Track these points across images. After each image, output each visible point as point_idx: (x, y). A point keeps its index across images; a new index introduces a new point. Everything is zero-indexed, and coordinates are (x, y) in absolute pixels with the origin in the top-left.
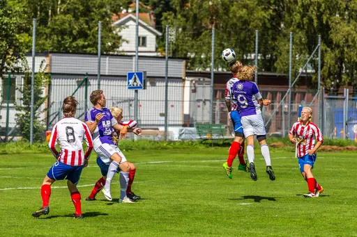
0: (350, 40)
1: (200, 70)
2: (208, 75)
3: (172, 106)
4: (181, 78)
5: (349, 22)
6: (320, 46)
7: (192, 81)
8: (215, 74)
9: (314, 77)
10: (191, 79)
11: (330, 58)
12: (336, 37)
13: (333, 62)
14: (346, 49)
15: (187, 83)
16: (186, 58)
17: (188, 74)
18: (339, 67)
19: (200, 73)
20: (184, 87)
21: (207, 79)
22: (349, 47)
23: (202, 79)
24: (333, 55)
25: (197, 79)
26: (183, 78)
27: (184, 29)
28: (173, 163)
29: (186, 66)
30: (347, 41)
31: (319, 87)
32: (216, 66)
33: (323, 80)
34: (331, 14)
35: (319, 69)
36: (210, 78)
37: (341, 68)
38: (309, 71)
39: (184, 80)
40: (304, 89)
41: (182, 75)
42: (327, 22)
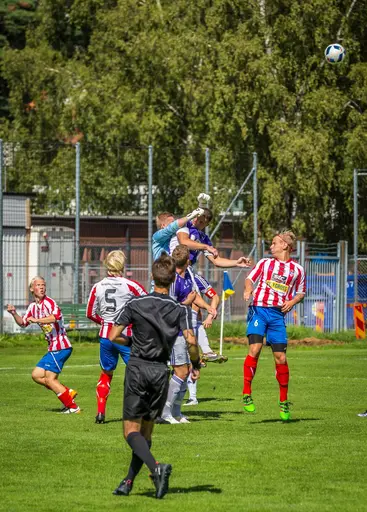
0: (304, 161)
1: (55, 214)
2: (69, 222)
3: (10, 275)
4: (23, 228)
5: (302, 130)
6: (256, 170)
7: (41, 232)
8: (81, 220)
9: (245, 224)
10: (39, 228)
11: (273, 191)
12: (282, 155)
13: (279, 197)
14: (299, 175)
15: (34, 236)
16: (31, 194)
17: (35, 221)
18: (287, 206)
19: (55, 218)
20: (28, 242)
21: (66, 229)
22: (303, 171)
23: (58, 229)
24: (277, 186)
25: (50, 228)
26: (27, 227)
27: (26, 146)
28: (16, 371)
29: (32, 207)
30: (299, 162)
31: (256, 240)
32: (82, 207)
33: (261, 227)
34: (272, 117)
35: (255, 209)
36: (74, 227)
37: (290, 208)
38: (236, 213)
39: (28, 231)
40: (228, 244)
41: (26, 223)
42: (265, 130)
